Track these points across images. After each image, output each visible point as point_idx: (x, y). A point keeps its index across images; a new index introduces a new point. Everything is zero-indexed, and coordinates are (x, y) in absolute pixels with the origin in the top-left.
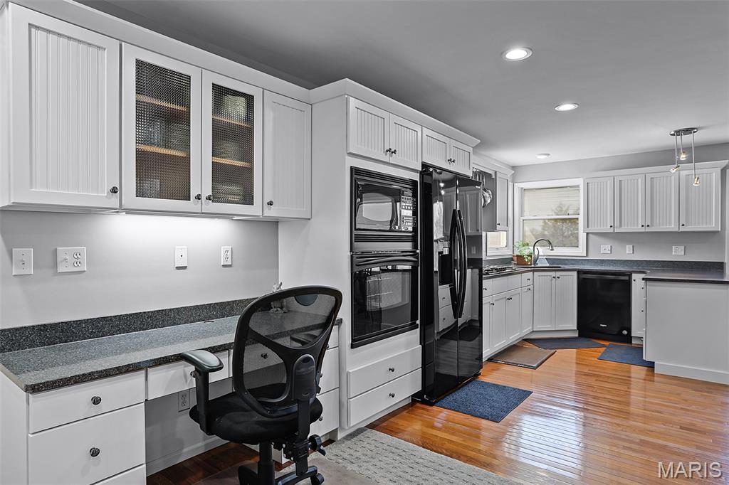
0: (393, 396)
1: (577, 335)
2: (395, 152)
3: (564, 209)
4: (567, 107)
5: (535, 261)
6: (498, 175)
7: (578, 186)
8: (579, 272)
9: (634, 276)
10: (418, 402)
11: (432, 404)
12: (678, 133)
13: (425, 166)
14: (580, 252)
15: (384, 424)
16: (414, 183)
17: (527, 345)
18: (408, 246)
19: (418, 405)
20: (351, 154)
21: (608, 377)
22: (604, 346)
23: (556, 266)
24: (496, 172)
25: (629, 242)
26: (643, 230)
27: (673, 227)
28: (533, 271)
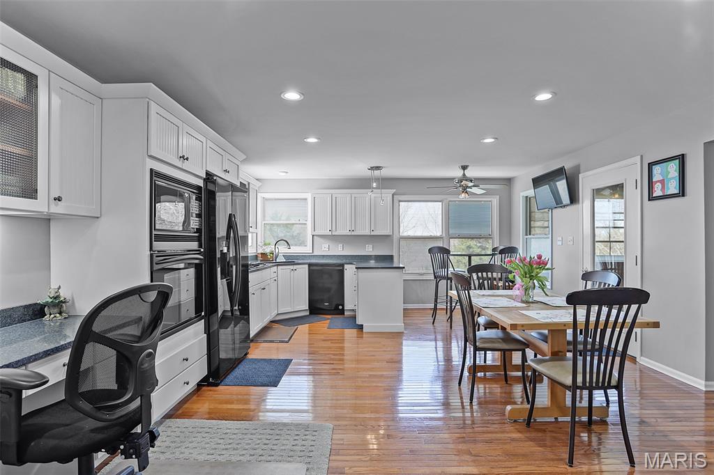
0: (188, 384)
1: (308, 314)
2: (187, 159)
3: (279, 215)
4: (312, 140)
5: (276, 258)
6: (251, 186)
7: (306, 199)
8: (310, 265)
9: (346, 266)
10: (204, 385)
11: (217, 385)
12: (372, 168)
13: (208, 173)
14: (307, 250)
15: (180, 412)
16: (199, 188)
17: (276, 326)
18: (194, 245)
19: (204, 388)
20: (151, 157)
21: (338, 340)
22: (328, 319)
23: (291, 261)
24: (249, 184)
25: (340, 242)
26: (349, 233)
27: (367, 232)
28: (277, 265)
